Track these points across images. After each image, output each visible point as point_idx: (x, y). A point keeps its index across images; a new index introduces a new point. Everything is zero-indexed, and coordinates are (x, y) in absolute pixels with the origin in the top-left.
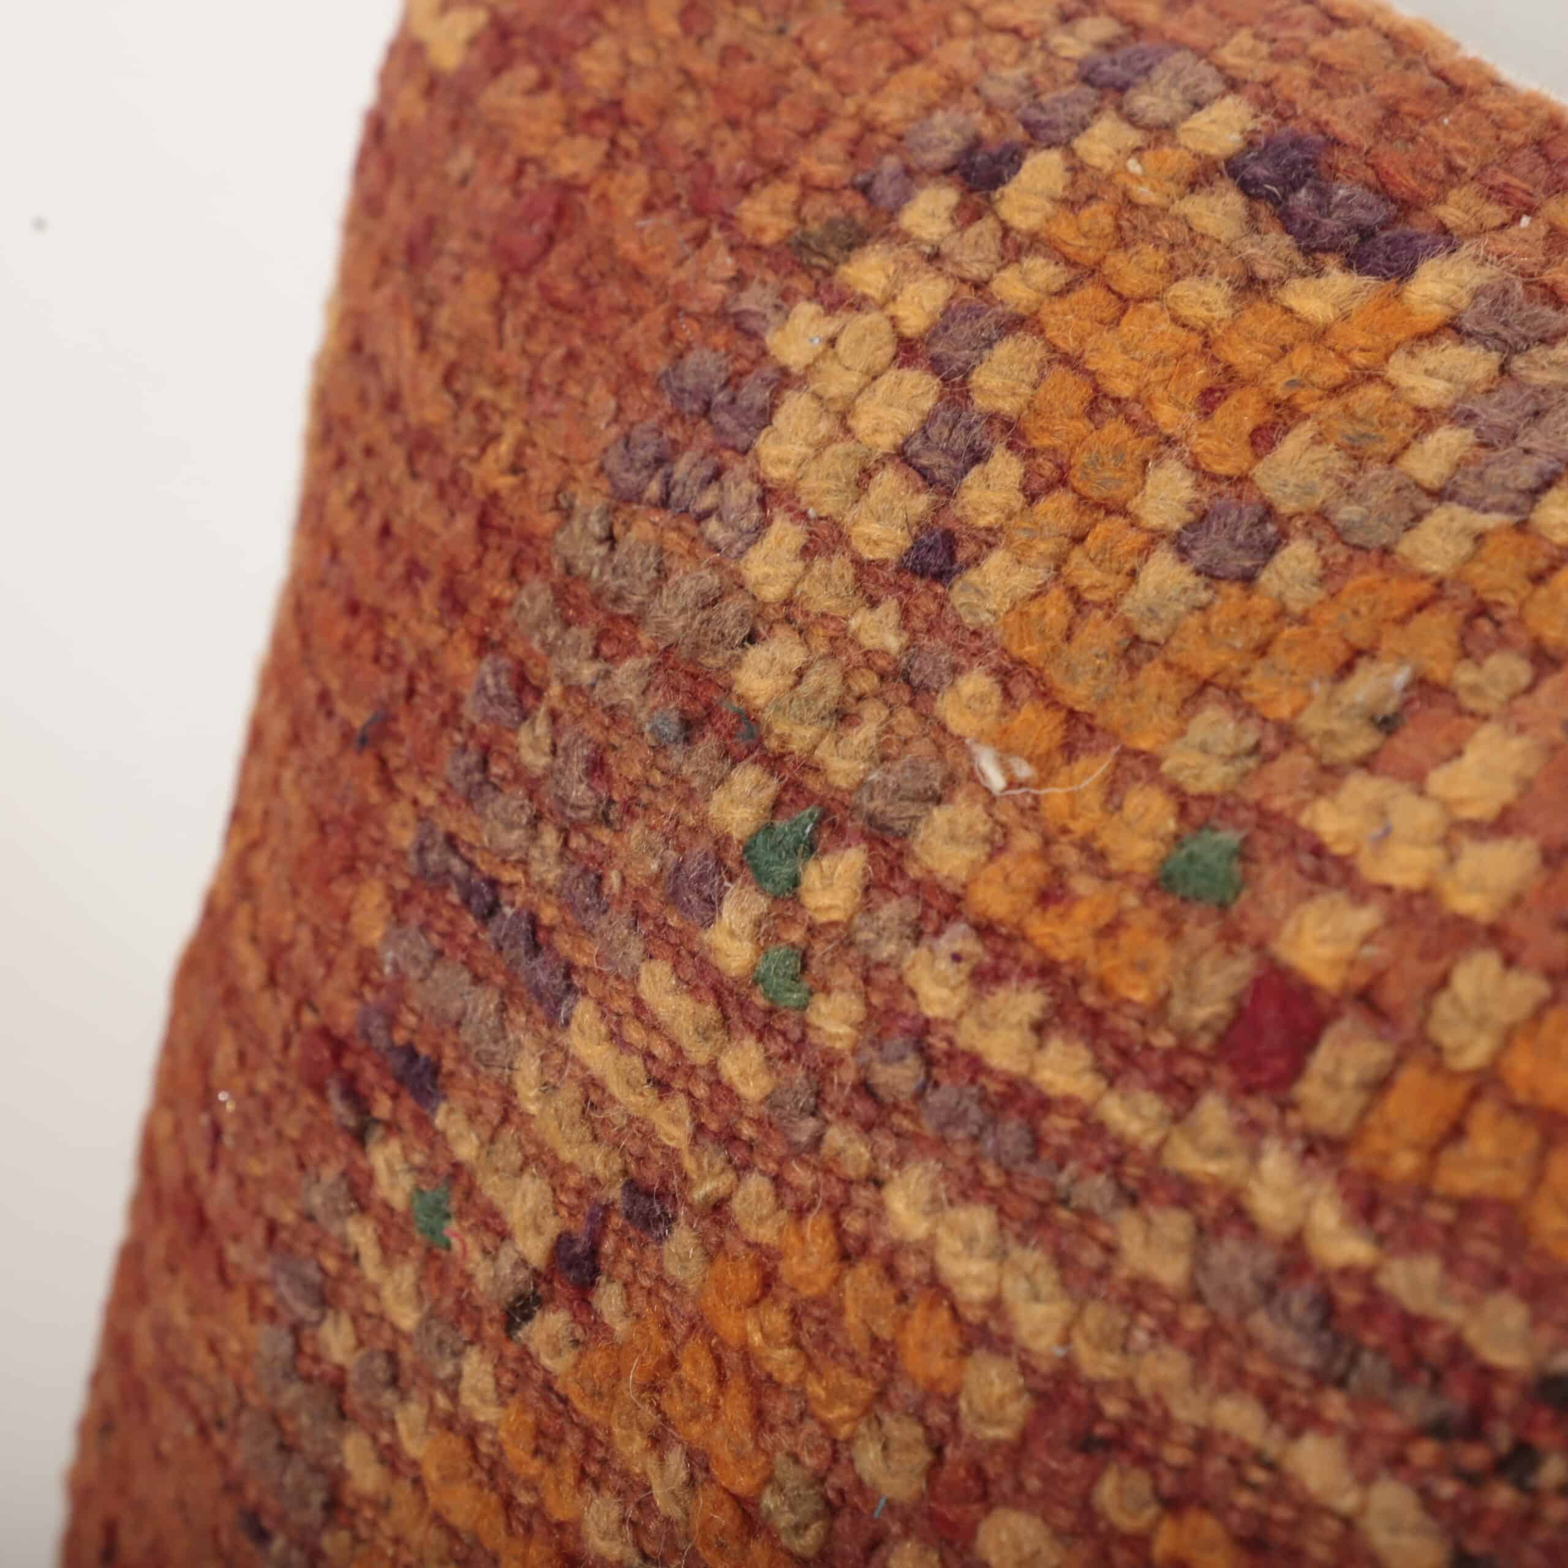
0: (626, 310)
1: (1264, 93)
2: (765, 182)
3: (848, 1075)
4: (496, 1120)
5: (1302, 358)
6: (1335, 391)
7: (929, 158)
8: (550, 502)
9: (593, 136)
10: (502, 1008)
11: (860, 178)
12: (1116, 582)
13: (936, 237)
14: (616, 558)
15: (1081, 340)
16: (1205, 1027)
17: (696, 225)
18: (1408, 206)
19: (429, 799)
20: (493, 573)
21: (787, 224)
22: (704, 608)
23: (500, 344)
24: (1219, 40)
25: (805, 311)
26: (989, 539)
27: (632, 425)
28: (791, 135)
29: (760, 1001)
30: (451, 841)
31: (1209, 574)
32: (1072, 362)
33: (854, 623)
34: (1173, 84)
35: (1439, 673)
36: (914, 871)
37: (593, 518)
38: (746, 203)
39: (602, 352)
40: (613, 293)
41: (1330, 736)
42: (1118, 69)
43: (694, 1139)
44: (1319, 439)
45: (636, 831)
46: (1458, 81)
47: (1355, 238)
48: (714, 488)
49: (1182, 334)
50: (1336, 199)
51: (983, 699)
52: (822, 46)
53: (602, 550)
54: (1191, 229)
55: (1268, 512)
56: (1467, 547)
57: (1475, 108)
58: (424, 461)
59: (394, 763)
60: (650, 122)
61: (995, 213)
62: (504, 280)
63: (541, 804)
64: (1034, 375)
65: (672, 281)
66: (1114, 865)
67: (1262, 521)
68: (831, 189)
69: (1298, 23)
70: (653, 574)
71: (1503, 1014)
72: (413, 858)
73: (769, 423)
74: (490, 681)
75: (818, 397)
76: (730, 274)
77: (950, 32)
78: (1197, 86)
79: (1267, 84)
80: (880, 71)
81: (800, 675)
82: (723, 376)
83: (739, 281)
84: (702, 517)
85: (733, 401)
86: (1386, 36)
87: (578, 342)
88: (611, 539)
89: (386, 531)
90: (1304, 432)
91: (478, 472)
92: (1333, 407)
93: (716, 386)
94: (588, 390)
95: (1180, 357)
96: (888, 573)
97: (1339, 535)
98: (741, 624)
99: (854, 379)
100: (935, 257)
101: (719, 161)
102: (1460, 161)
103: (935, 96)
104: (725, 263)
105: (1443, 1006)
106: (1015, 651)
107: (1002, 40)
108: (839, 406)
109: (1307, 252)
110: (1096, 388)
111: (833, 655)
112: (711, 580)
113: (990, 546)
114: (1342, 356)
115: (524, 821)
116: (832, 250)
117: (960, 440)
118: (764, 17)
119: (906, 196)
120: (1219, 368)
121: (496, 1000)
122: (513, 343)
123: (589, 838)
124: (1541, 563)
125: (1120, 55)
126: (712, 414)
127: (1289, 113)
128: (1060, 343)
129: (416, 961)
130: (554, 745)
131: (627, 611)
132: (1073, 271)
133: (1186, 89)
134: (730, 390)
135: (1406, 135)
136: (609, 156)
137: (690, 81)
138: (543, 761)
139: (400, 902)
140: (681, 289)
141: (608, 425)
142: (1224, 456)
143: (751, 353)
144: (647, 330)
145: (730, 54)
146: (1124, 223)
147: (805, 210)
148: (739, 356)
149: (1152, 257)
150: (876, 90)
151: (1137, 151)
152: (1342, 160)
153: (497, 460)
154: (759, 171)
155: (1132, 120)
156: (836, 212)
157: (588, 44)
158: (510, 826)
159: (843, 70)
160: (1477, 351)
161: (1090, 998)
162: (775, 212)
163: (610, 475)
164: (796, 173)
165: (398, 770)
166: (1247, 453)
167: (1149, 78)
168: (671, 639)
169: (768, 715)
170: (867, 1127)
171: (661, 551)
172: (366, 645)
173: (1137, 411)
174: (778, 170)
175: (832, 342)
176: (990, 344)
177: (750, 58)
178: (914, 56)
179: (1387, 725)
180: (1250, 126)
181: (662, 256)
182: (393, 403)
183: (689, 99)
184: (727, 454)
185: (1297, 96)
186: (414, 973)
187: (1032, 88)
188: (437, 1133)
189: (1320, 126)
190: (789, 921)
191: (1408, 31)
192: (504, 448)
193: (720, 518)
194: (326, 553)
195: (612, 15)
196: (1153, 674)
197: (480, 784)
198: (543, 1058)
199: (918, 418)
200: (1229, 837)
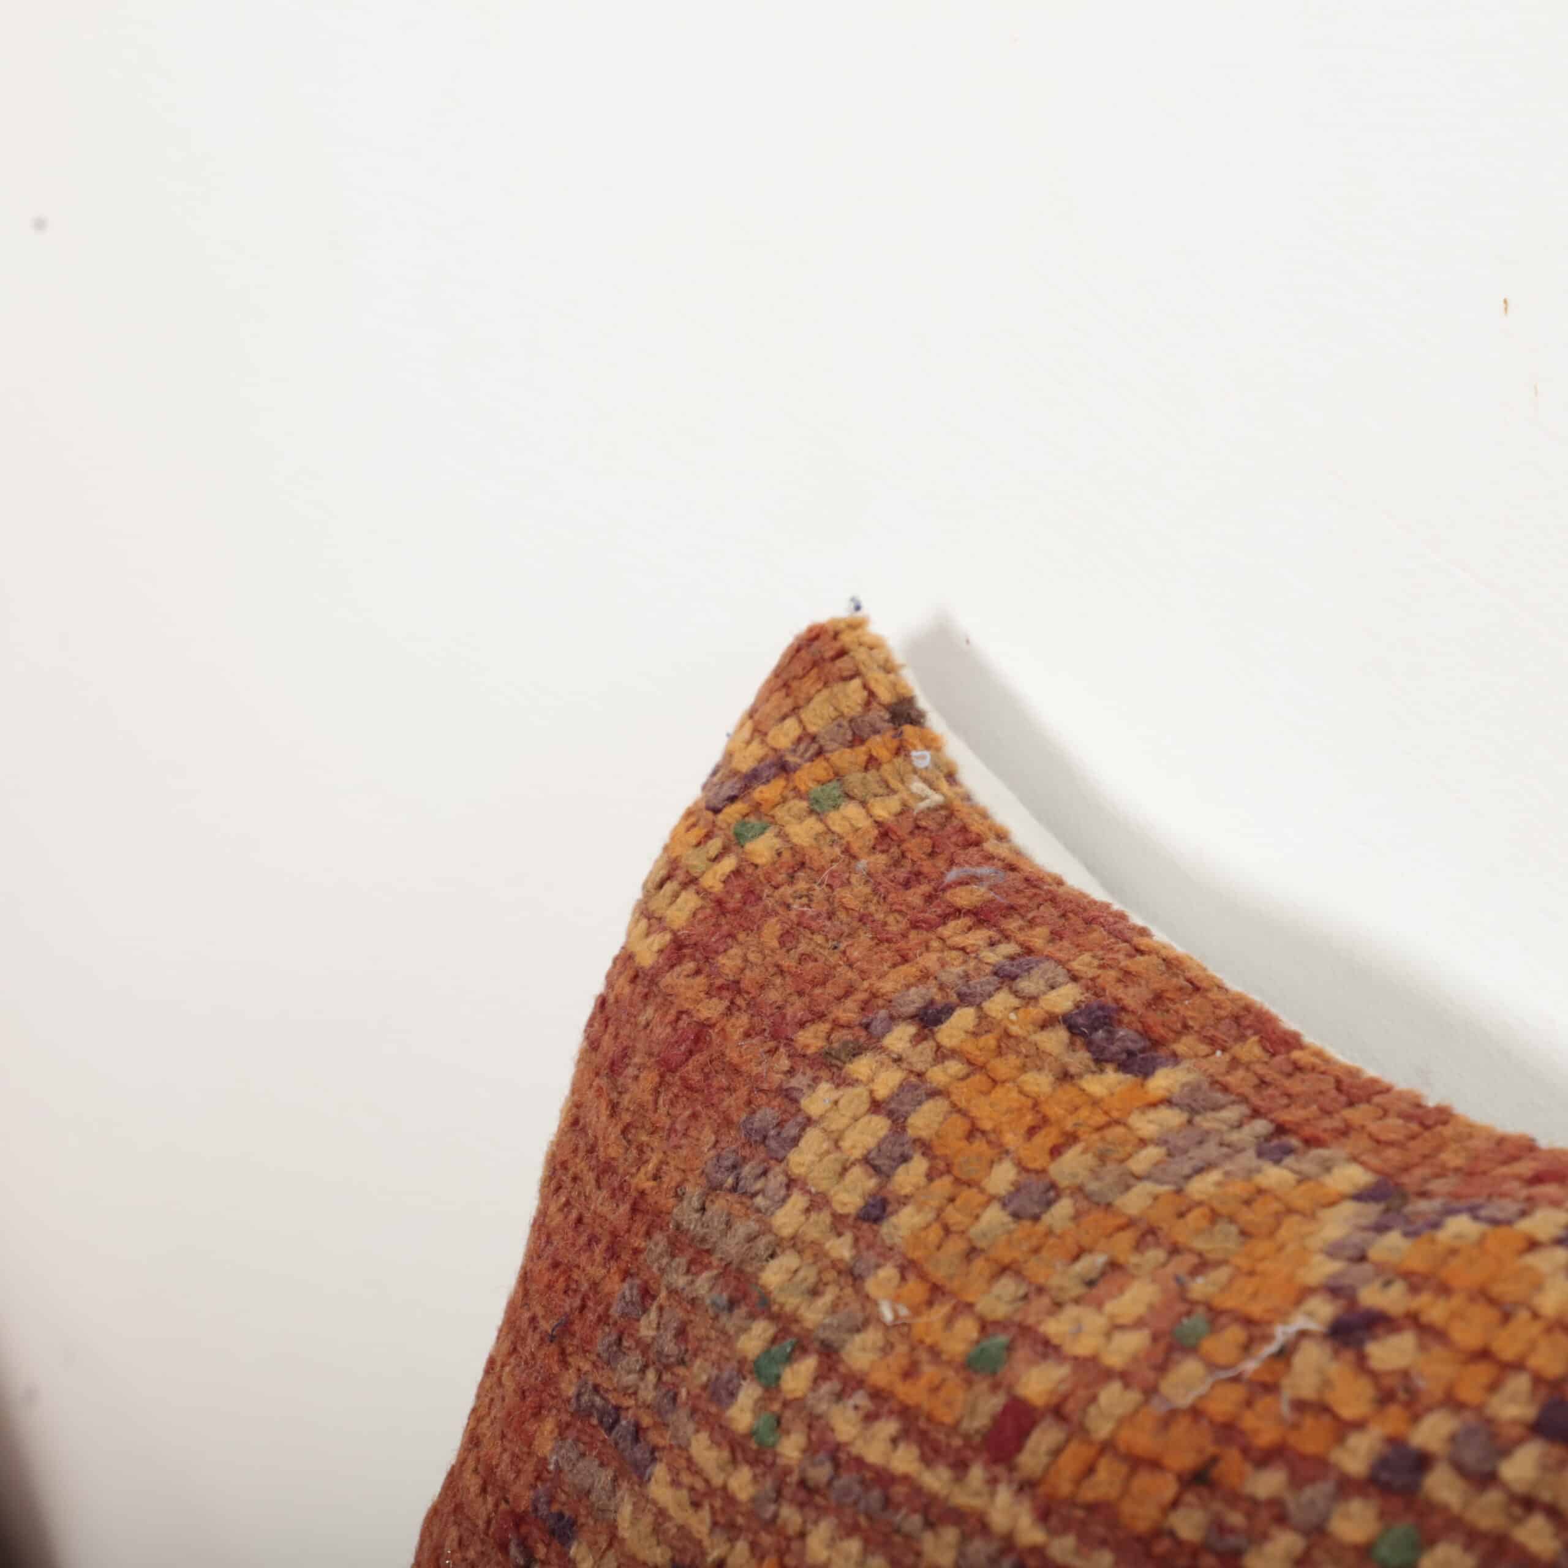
0: (728, 1089)
1: (1090, 983)
2: (813, 1021)
3: (793, 1479)
4: (604, 1546)
5: (1084, 1113)
6: (1099, 1129)
7: (903, 1010)
8: (672, 1193)
9: (721, 998)
10: (615, 1479)
11: (864, 1021)
12: (967, 1220)
13: (900, 1050)
14: (704, 1219)
15: (969, 1101)
16: (977, 1431)
17: (772, 1044)
18: (1157, 1043)
19: (586, 1367)
20: (637, 1235)
21: (821, 1043)
22: (749, 1242)
23: (656, 1110)
24: (1071, 958)
25: (824, 1087)
26: (905, 1200)
27: (723, 1149)
28: (831, 999)
29: (754, 1446)
30: (596, 1388)
31: (1016, 1216)
32: (963, 1113)
33: (827, 1246)
34: (1042, 977)
35: (1121, 1259)
36: (842, 1369)
37: (695, 1199)
38: (801, 1033)
39: (711, 1112)
40: (722, 1080)
41: (1061, 1289)
42: (1013, 969)
43: (711, 1532)
44: (1085, 1151)
45: (698, 1362)
46: (1199, 984)
47: (1124, 1056)
48: (763, 1179)
49: (1023, 1099)
50: (1118, 1036)
51: (889, 1280)
52: (855, 954)
53: (697, 1216)
54: (1037, 1049)
55: (1053, 1186)
56: (1149, 1202)
57: (1206, 997)
58: (605, 1179)
59: (570, 1349)
60: (754, 992)
61: (934, 1039)
62: (662, 1076)
63: (648, 1358)
64: (941, 1119)
65: (754, 1074)
66: (945, 1357)
67: (1048, 1190)
68: (848, 1026)
69: (1118, 951)
70: (723, 1226)
71: (1119, 1411)
72: (573, 1401)
73: (796, 1145)
74: (627, 1293)
75: (825, 1130)
76: (786, 1068)
77: (928, 948)
78: (1054, 978)
79: (1093, 979)
80: (886, 968)
81: (796, 1271)
82: (775, 1122)
83: (791, 1072)
84: (754, 1195)
85: (779, 1134)
86: (1164, 960)
87: (699, 1108)
88: (703, 1209)
89: (579, 1220)
90: (1077, 1148)
91: (634, 1182)
92: (1096, 1136)
93: (771, 1127)
94: (700, 1133)
95: (1020, 1109)
96: (850, 1221)
97: (1087, 1197)
98: (767, 1249)
99: (845, 1121)
100: (898, 1060)
101: (789, 1011)
102: (1191, 1023)
103: (912, 980)
104: (785, 1063)
105: (1092, 1410)
106: (910, 1255)
107: (954, 953)
108: (835, 1135)
109: (1097, 1061)
110: (973, 1124)
111: (815, 1263)
112: (754, 1226)
113: (905, 1204)
114: (1106, 1113)
115: (638, 1368)
116: (843, 1056)
117: (897, 1151)
118: (827, 940)
119: (888, 1030)
120: (1039, 1116)
121: (612, 1474)
122: (662, 1110)
123: (673, 1374)
124: (1184, 1208)
125: (1015, 963)
126: (767, 1142)
127: (1102, 993)
128: (958, 1103)
129: (569, 1460)
130: (659, 1324)
131: (707, 1247)
132: (971, 1068)
133: (1048, 979)
134: (778, 1129)
135: (1164, 1008)
136: (729, 1008)
137: (781, 971)
138: (652, 1333)
139: (562, 1429)
140: (759, 1077)
141: (709, 1150)
142: (1035, 1160)
143: (793, 1111)
144: (737, 1098)
145: (803, 958)
146: (1002, 1044)
147: (832, 1037)
148: (785, 1111)
149: (1013, 1060)
150: (882, 976)
151: (1016, 1009)
152: (1126, 1018)
153: (646, 1174)
154: (810, 1017)
155: (1016, 993)
156: (850, 1037)
157: (725, 951)
158: (629, 1372)
159: (865, 966)
160: (1177, 1111)
161: (922, 1424)
162: (816, 1037)
163: (707, 1176)
164: (831, 1017)
165: (571, 1354)
166: (1047, 1157)
167: (1029, 973)
168: (729, 1259)
169: (775, 1293)
170: (802, 1505)
171: (729, 1214)
172: (560, 1285)
173: (992, 1137)
174: (821, 1016)
175: (836, 1103)
176: (920, 1103)
177: (816, 960)
178: (905, 959)
179: (1091, 1283)
180: (1078, 999)
181: (751, 1060)
182: (592, 1150)
183: (778, 981)
184: (772, 1162)
185: (1107, 986)
186: (566, 1468)
187: (966, 977)
188: (570, 1560)
189: (1117, 1000)
190: (772, 1400)
191: (1177, 958)
192: (651, 1167)
193: (764, 1195)
194: (544, 1239)
195: (741, 936)
196: (979, 1264)
197: (616, 1352)
198: (634, 1504)
199: (876, 1140)
200: (1002, 1339)
